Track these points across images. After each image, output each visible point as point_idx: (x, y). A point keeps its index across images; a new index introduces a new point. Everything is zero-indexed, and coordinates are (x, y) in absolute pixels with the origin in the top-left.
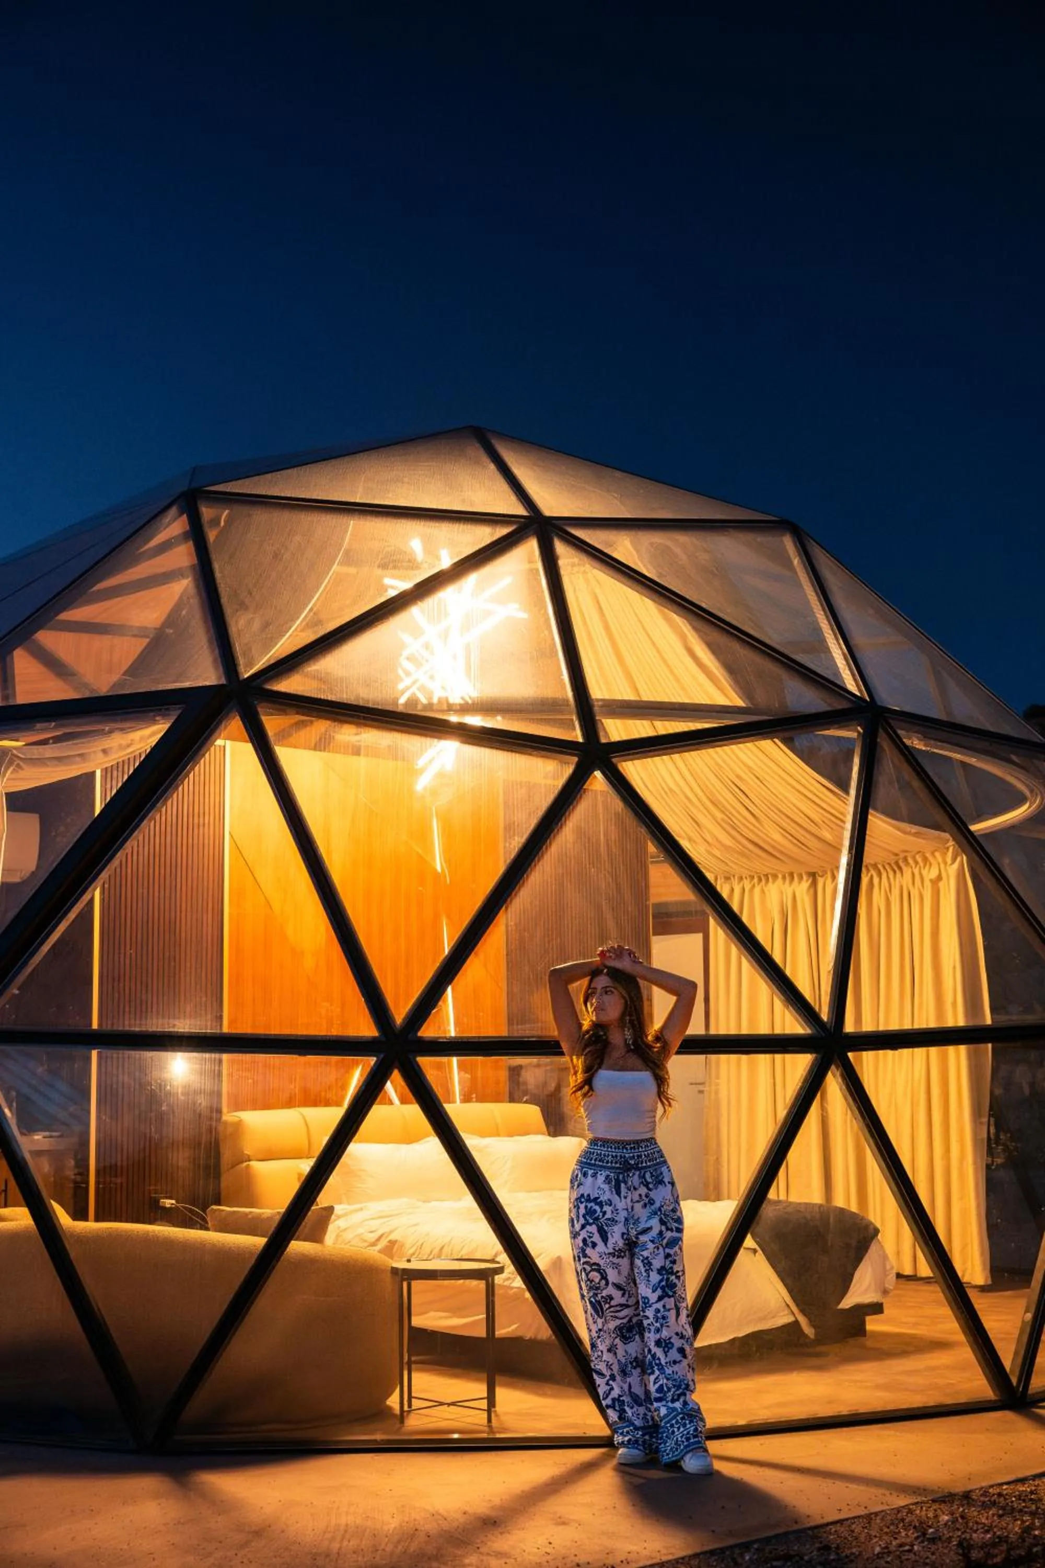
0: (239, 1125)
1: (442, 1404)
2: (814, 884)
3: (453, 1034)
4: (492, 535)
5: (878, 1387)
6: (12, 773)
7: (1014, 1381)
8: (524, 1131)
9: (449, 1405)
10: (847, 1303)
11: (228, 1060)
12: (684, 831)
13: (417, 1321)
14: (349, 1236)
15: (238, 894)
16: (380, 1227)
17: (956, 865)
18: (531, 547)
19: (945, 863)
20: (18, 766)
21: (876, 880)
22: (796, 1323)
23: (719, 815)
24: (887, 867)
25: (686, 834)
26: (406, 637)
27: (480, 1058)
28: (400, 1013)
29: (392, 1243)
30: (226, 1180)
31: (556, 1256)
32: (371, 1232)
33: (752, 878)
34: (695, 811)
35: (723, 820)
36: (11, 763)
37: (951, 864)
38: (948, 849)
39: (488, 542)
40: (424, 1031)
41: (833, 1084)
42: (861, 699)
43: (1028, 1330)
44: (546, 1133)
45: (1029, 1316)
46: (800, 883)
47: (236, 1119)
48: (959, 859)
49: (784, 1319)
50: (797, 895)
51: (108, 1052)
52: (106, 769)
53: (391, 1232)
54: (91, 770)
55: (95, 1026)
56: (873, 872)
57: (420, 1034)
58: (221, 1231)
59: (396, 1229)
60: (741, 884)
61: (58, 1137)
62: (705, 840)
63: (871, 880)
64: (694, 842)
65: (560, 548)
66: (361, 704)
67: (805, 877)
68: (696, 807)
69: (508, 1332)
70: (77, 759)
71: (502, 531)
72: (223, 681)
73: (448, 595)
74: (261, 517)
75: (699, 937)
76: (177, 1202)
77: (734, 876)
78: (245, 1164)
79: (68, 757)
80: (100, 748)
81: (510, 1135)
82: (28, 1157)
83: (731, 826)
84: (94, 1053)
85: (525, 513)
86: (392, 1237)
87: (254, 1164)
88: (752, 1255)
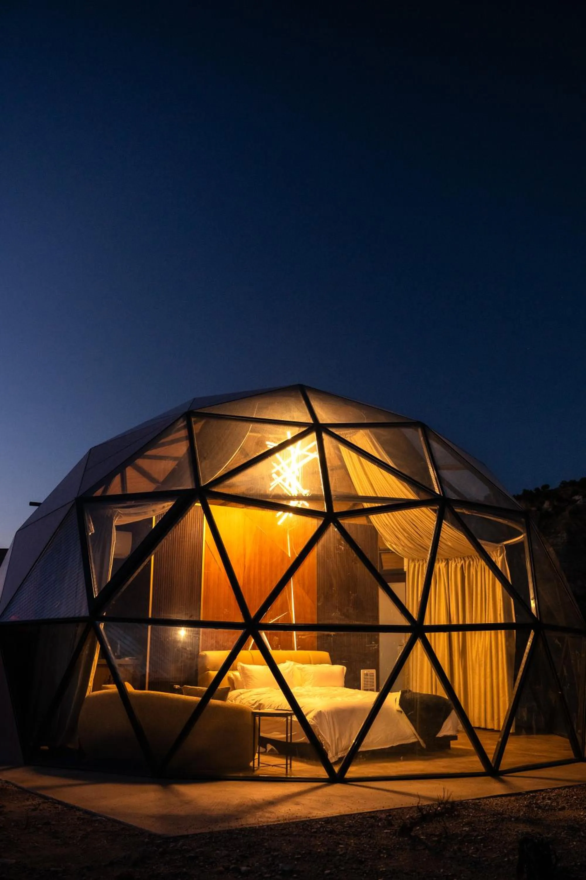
0: (206, 656)
1: (269, 765)
2: (447, 563)
3: (294, 623)
4: (299, 430)
5: (443, 767)
6: (118, 519)
7: (493, 765)
8: (321, 662)
9: (273, 766)
10: (440, 735)
11: (203, 631)
12: (393, 541)
13: (262, 734)
14: (244, 701)
15: (208, 565)
16: (256, 698)
17: (501, 557)
18: (313, 435)
19: (497, 556)
20: (120, 516)
21: (472, 563)
22: (418, 742)
23: (406, 535)
24: (476, 557)
25: (394, 542)
26: (274, 464)
27: (282, 632)
28: (253, 614)
29: (260, 704)
30: (199, 677)
31: (319, 711)
32: (253, 700)
33: (423, 560)
34: (396, 533)
35: (408, 537)
36: (117, 516)
37: (499, 557)
38: (498, 550)
39: (297, 433)
40: (261, 621)
41: (419, 645)
42: (440, 495)
43: (499, 745)
44: (331, 663)
45: (500, 739)
46: (442, 563)
47: (204, 654)
48: (502, 555)
49: (413, 740)
50: (441, 568)
51: (155, 627)
52: (157, 516)
53: (260, 700)
54: (150, 517)
55: (150, 616)
56: (470, 559)
57: (260, 622)
58: (187, 695)
59: (262, 699)
60: (418, 563)
61: (136, 659)
62: (402, 545)
63: (470, 562)
64: (397, 545)
65: (324, 436)
66: (244, 496)
67: (444, 561)
68: (397, 532)
69: (301, 741)
70: (143, 514)
71: (303, 429)
72: (194, 487)
73: (290, 448)
74: (214, 423)
75: (404, 583)
76: (180, 686)
77: (416, 559)
78: (207, 672)
79: (139, 513)
80: (152, 509)
81: (315, 664)
82: (117, 666)
83: (410, 538)
84: (150, 627)
85: (312, 422)
86: (261, 702)
87: (210, 672)
88: (400, 713)
